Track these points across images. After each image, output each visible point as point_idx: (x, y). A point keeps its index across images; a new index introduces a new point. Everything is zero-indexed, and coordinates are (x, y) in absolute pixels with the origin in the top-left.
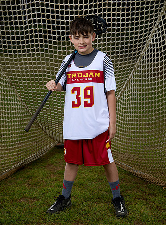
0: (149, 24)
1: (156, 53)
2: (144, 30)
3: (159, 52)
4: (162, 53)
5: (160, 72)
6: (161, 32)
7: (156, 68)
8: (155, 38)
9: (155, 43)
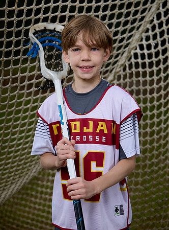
0: (139, 16)
1: (148, 70)
2: (129, 26)
3: (155, 69)
4: (160, 69)
5: (156, 103)
6: (157, 31)
7: (148, 96)
8: (144, 43)
9: (146, 52)
